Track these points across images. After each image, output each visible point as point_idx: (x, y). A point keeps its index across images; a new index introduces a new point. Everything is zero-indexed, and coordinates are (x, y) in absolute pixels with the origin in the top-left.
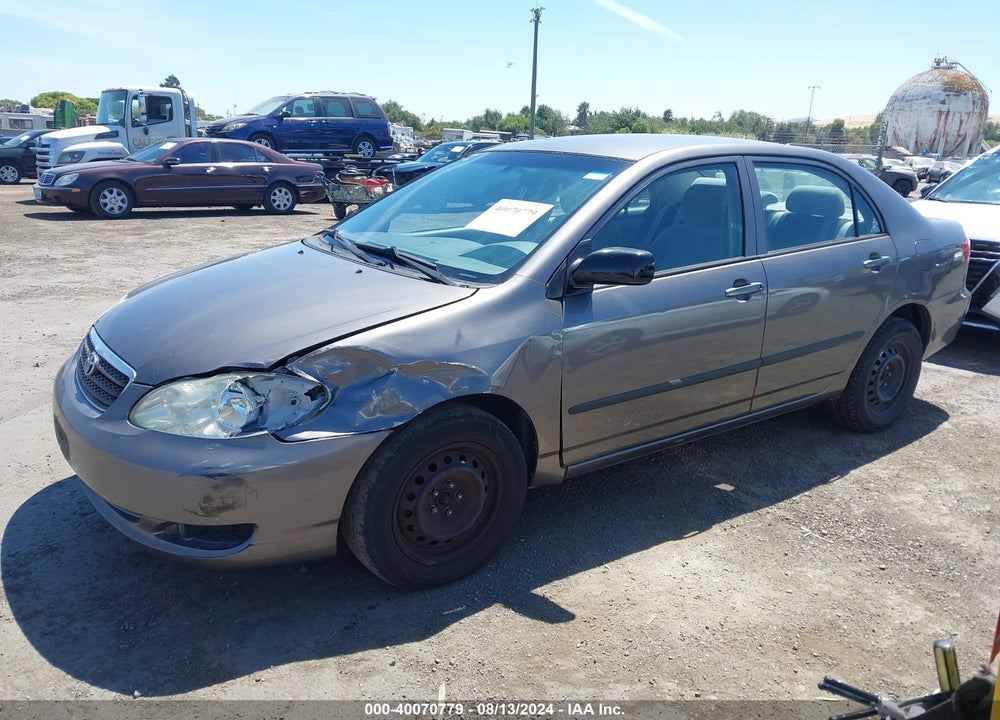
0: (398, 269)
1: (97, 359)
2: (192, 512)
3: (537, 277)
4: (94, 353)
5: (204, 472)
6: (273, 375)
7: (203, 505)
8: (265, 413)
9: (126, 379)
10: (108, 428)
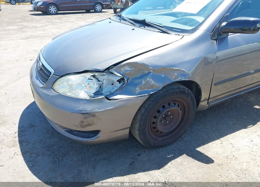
0: (147, 28)
1: (41, 64)
2: (77, 126)
3: (208, 30)
4: (40, 62)
5: (81, 112)
6: (105, 74)
7: (81, 124)
8: (102, 87)
9: (51, 73)
10: (45, 91)
